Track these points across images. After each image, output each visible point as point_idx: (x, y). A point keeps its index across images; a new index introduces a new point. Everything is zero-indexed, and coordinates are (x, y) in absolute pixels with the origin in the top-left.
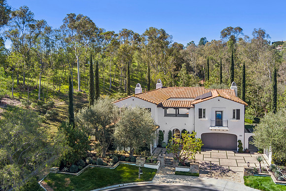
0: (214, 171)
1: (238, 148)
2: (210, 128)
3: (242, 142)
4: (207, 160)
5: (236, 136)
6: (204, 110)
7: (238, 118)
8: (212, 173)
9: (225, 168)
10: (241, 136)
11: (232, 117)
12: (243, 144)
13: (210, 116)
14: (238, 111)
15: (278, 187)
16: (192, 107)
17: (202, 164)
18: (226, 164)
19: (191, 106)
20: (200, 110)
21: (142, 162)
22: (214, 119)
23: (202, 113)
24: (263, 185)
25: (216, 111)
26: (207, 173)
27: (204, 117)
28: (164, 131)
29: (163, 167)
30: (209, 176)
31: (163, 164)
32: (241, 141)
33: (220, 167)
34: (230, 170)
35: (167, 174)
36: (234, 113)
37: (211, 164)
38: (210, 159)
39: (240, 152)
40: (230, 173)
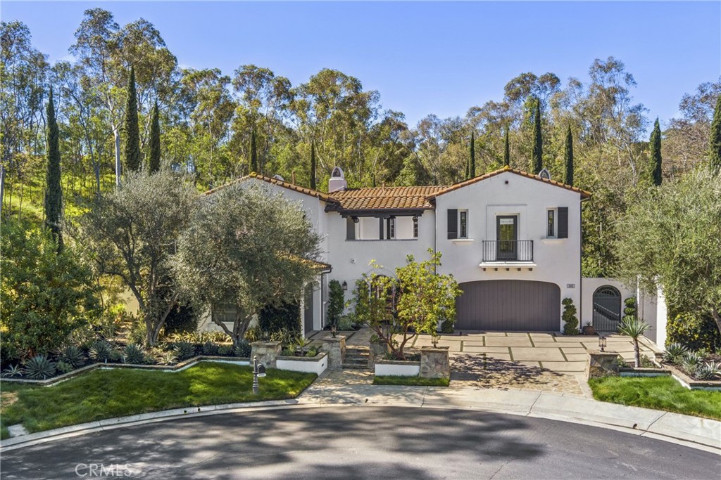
0: (495, 374)
1: (563, 323)
2: (483, 265)
3: (576, 303)
4: (475, 352)
5: (555, 289)
6: (464, 214)
7: (563, 233)
8: (490, 377)
9: (529, 365)
10: (571, 286)
11: (545, 231)
12: (578, 311)
13: (481, 229)
14: (563, 212)
15: (698, 396)
16: (427, 208)
17: (460, 360)
18: (530, 357)
19: (427, 204)
20: (452, 214)
21: (271, 354)
22: (493, 237)
23: (456, 224)
24: (652, 395)
25: (499, 218)
26: (476, 377)
27: (464, 235)
28: (345, 284)
29: (337, 369)
30: (479, 383)
31: (338, 361)
32: (570, 301)
33: (512, 365)
34: (544, 370)
35: (347, 384)
36: (551, 220)
37: (485, 359)
38: (483, 350)
39: (570, 332)
40: (545, 377)
